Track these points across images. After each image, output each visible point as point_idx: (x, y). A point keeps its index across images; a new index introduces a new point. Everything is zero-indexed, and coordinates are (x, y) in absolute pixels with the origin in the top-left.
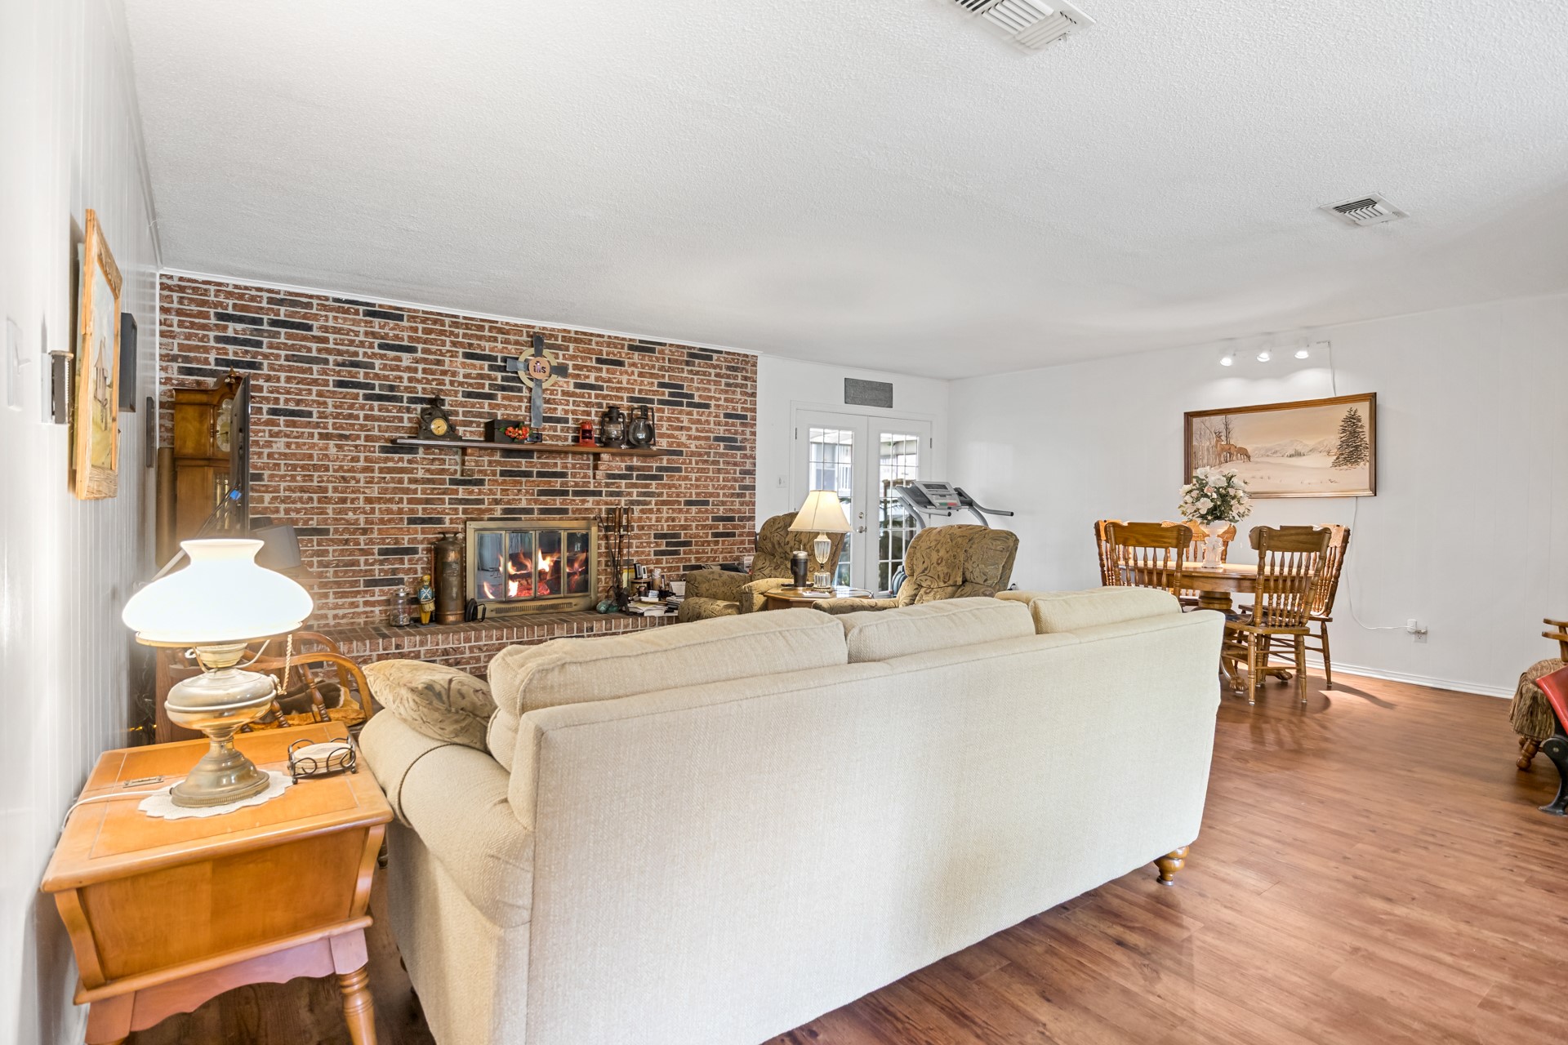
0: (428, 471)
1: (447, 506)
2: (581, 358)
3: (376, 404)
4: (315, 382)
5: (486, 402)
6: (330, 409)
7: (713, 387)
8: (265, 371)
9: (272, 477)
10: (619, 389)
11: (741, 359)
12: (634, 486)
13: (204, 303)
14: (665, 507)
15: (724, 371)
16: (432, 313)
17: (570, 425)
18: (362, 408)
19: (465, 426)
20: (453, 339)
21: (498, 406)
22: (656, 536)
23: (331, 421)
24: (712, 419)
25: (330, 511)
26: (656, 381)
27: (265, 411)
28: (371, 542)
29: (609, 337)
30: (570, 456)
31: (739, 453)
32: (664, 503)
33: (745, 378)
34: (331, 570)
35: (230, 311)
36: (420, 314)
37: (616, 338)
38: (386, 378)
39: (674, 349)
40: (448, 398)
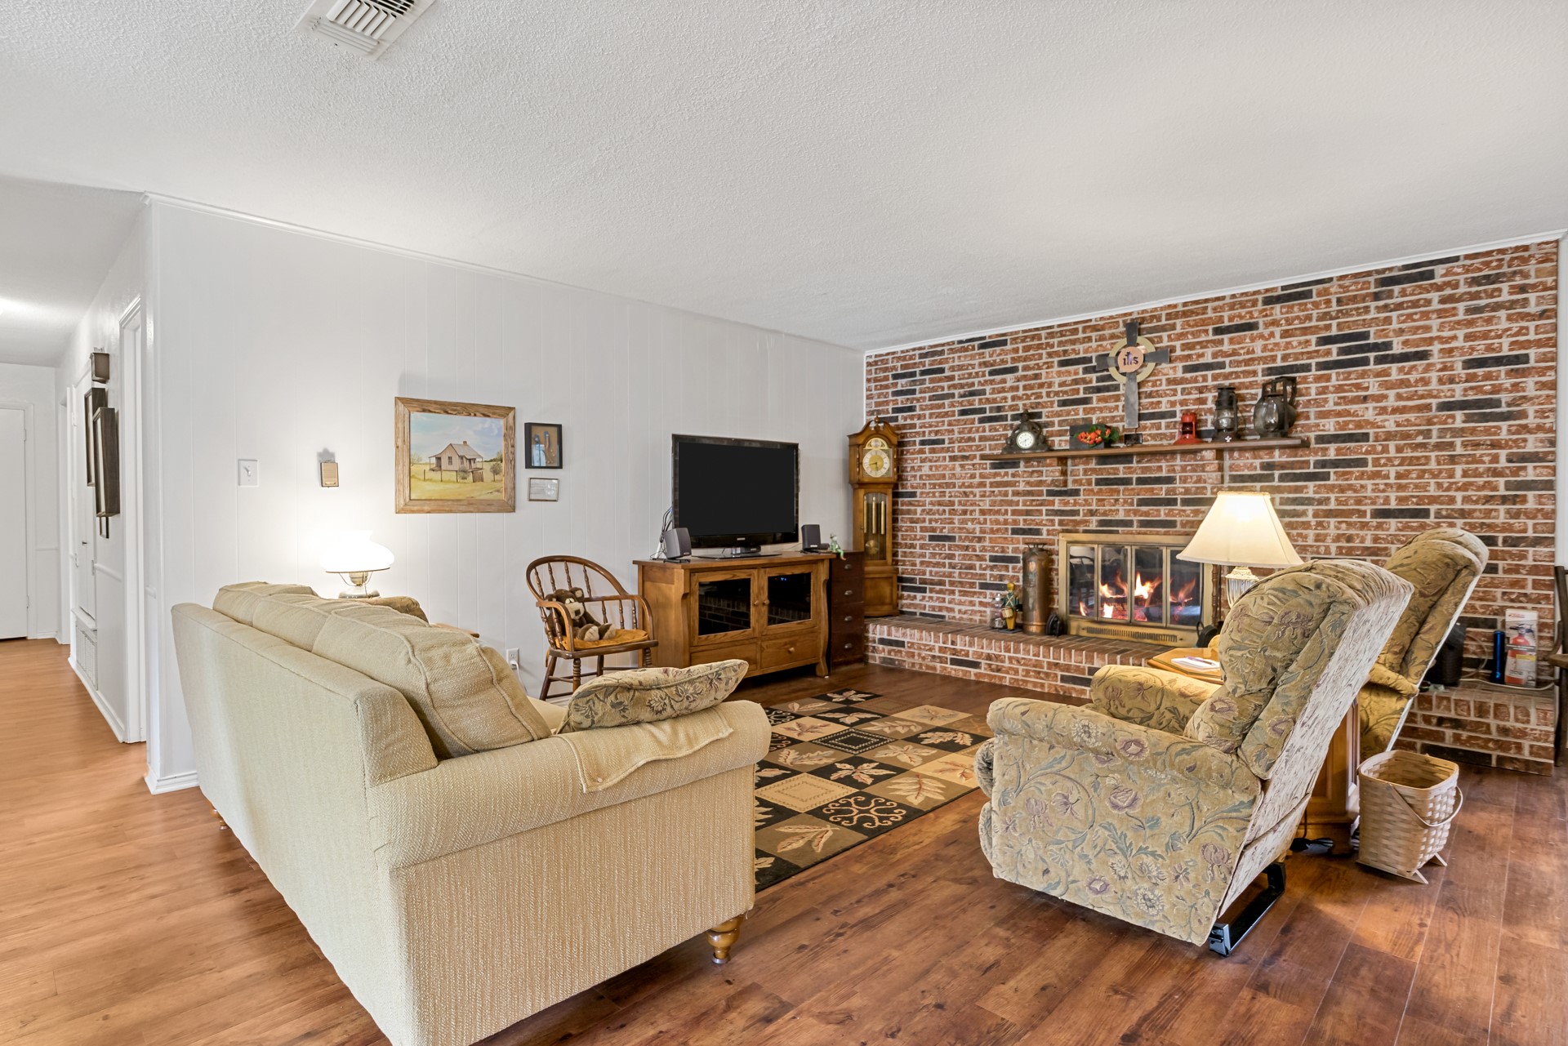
0: (1028, 483)
1: (1044, 517)
2: (1193, 334)
3: (987, 425)
4: (946, 414)
5: (1081, 407)
6: (956, 435)
7: (1435, 323)
9: (921, 494)
10: (1247, 362)
11: (1507, 257)
12: (1277, 490)
13: (886, 369)
14: (1333, 521)
15: (1464, 289)
16: (1030, 330)
17: (1177, 418)
18: (977, 431)
19: (1060, 436)
20: (1049, 350)
21: (1093, 410)
23: (956, 445)
24: (1435, 375)
25: (956, 521)
26: (1313, 338)
27: (917, 443)
28: (984, 549)
29: (1233, 296)
30: (1179, 456)
31: (1505, 424)
32: (1330, 514)
33: (1525, 288)
34: (957, 571)
35: (899, 371)
36: (1021, 335)
37: (1242, 294)
38: (994, 401)
40: (1044, 411)
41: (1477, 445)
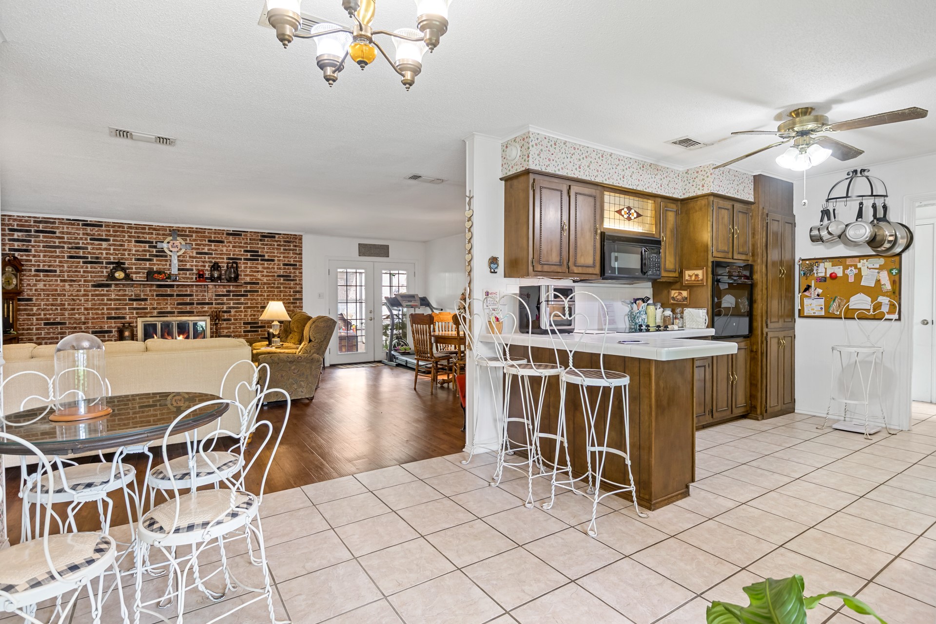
0: (117, 295)
1: (127, 311)
2: (200, 240)
3: (89, 265)
4: (58, 257)
5: (148, 263)
6: (66, 268)
7: (276, 251)
8: (33, 253)
9: (37, 300)
10: (221, 254)
11: (292, 237)
12: (232, 300)
14: (249, 310)
15: (282, 243)
16: (117, 223)
17: (194, 272)
18: (82, 267)
19: (136, 274)
20: (129, 234)
21: (154, 264)
22: (244, 323)
23: (66, 274)
24: (276, 267)
25: (67, 314)
26: (243, 250)
27: (33, 271)
28: (88, 328)
29: (215, 230)
30: (194, 286)
31: (292, 282)
32: (249, 307)
33: (295, 246)
35: (15, 227)
36: (111, 224)
37: (219, 230)
38: (94, 253)
39: (252, 234)
40: (127, 262)
41: (286, 288)
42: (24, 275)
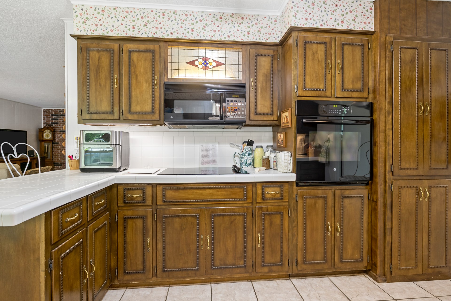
8: (59, 124)
9: (60, 143)
13: (49, 113)
27: (59, 131)
35: (53, 114)
42: (56, 133)
